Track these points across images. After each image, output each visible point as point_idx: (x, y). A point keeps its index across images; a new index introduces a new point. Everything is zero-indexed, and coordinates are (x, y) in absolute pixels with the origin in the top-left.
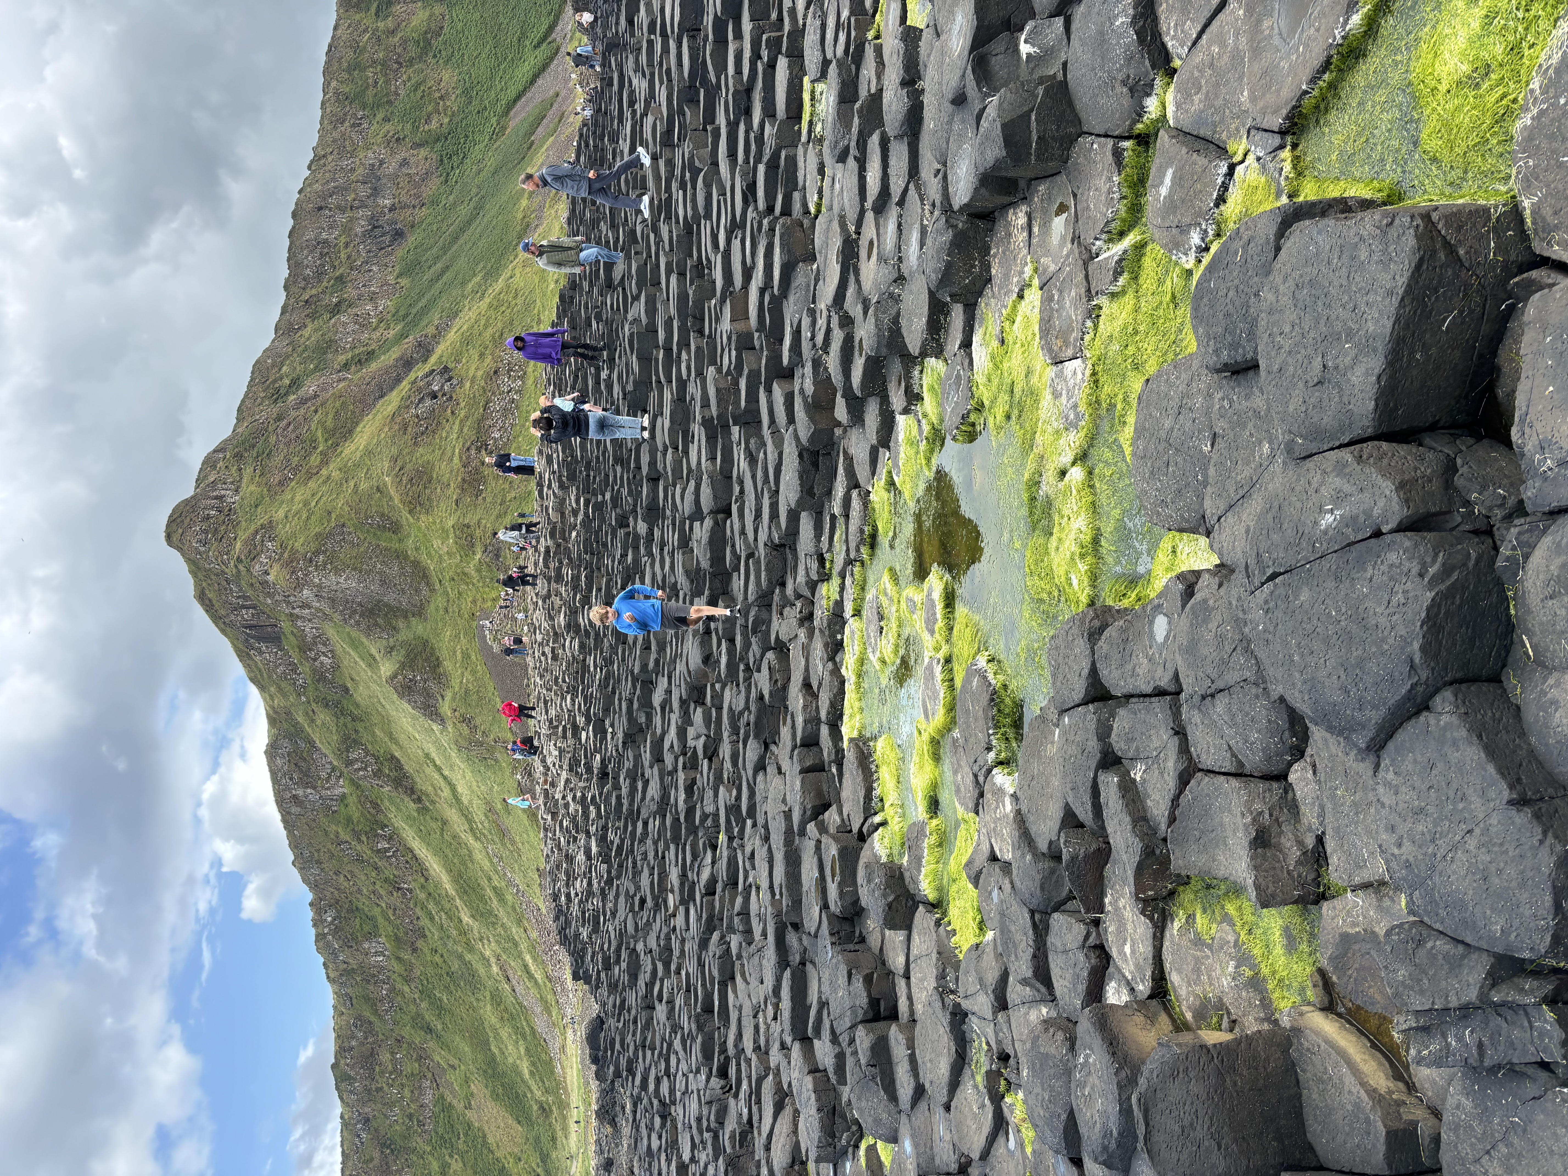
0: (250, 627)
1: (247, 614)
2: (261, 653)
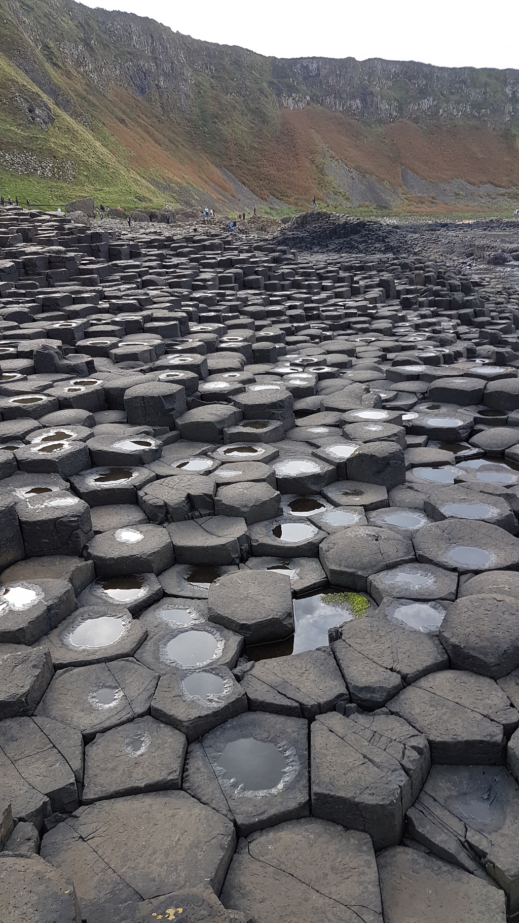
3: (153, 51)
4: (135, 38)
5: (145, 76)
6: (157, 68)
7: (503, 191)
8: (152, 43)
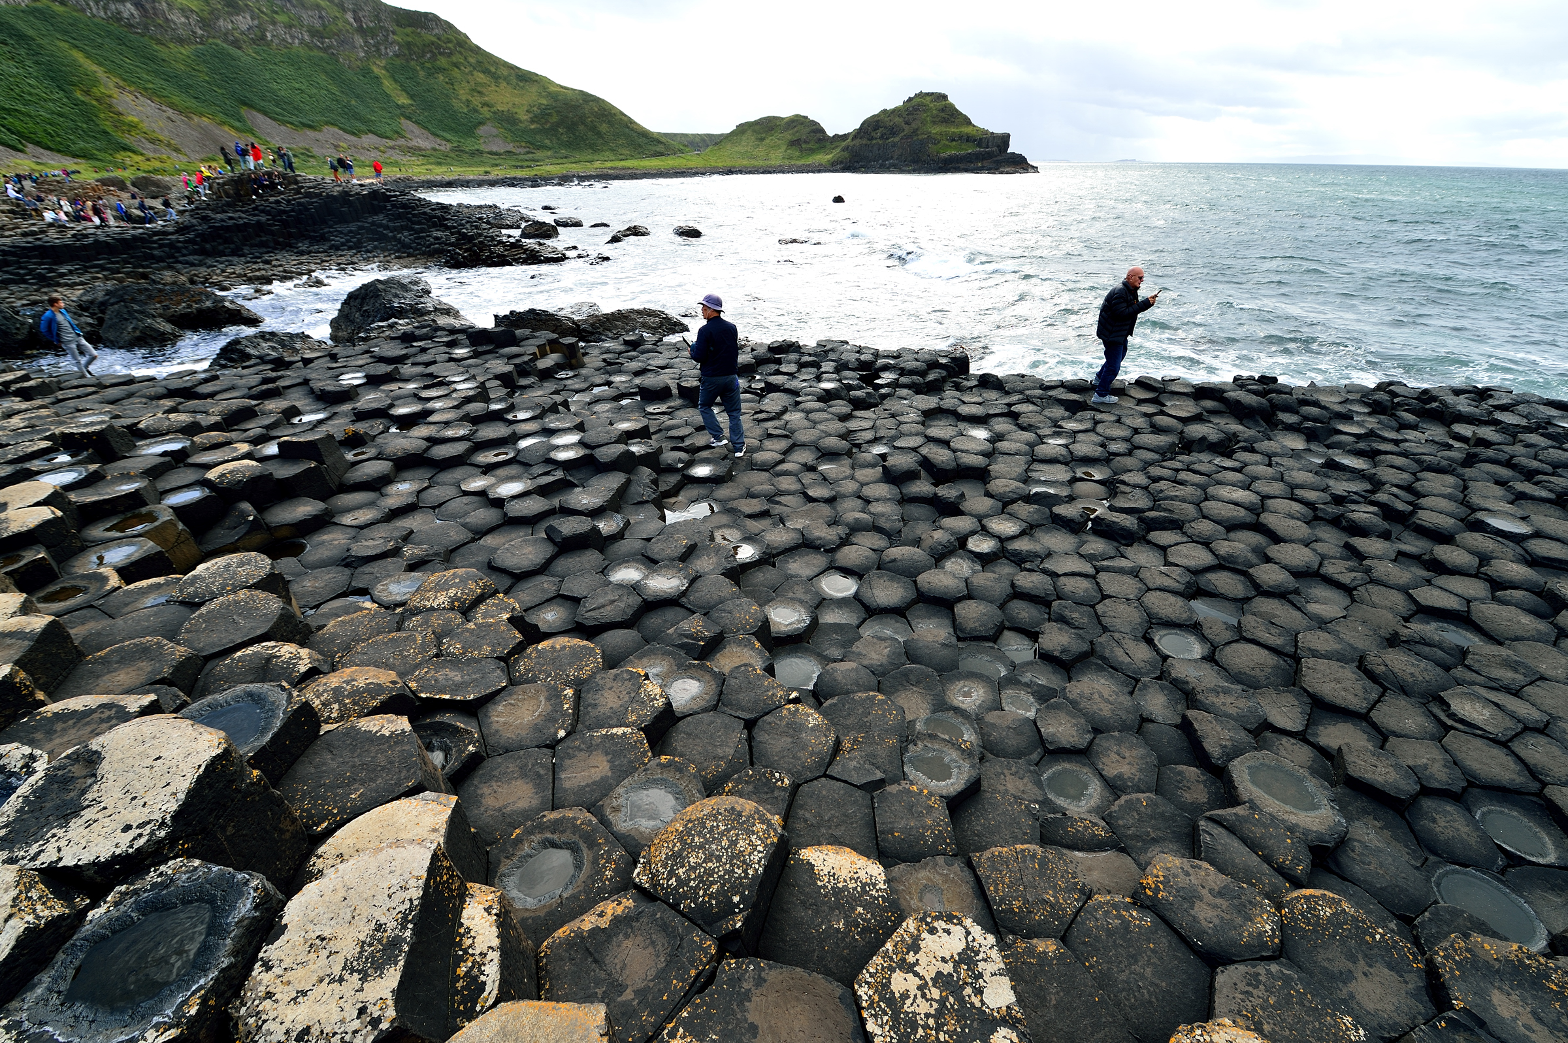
7: (390, 143)
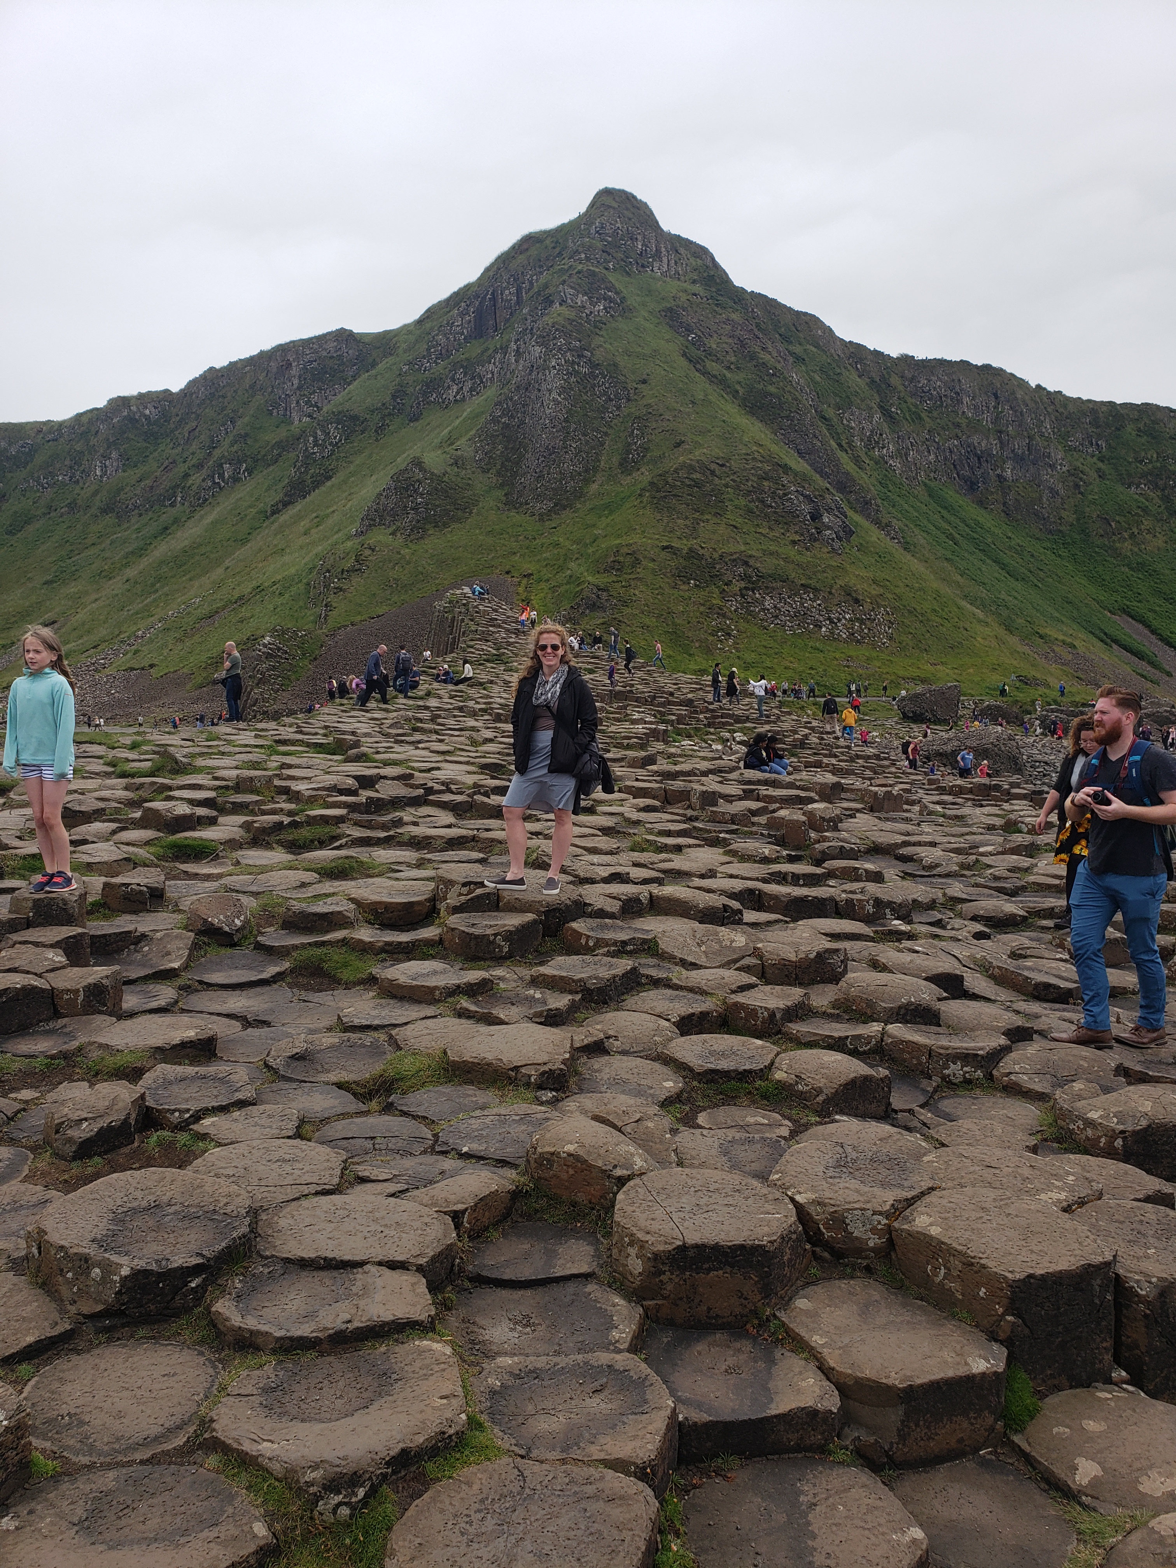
0: (494, 299)
1: (509, 293)
2: (462, 315)
3: (996, 420)
4: (966, 400)
5: (980, 463)
6: (1001, 448)
8: (995, 408)
